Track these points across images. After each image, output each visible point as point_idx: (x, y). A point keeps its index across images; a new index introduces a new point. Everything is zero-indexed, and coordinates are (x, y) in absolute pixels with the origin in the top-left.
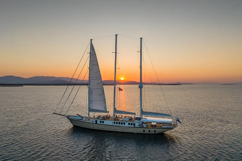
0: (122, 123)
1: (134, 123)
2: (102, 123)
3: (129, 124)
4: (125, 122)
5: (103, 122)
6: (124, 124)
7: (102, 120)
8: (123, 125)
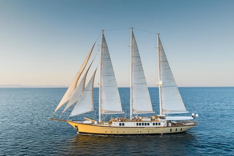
0: (146, 124)
1: (159, 122)
2: (122, 126)
3: (154, 124)
4: (150, 122)
5: (123, 124)
6: (148, 124)
7: (122, 123)
8: (147, 126)
